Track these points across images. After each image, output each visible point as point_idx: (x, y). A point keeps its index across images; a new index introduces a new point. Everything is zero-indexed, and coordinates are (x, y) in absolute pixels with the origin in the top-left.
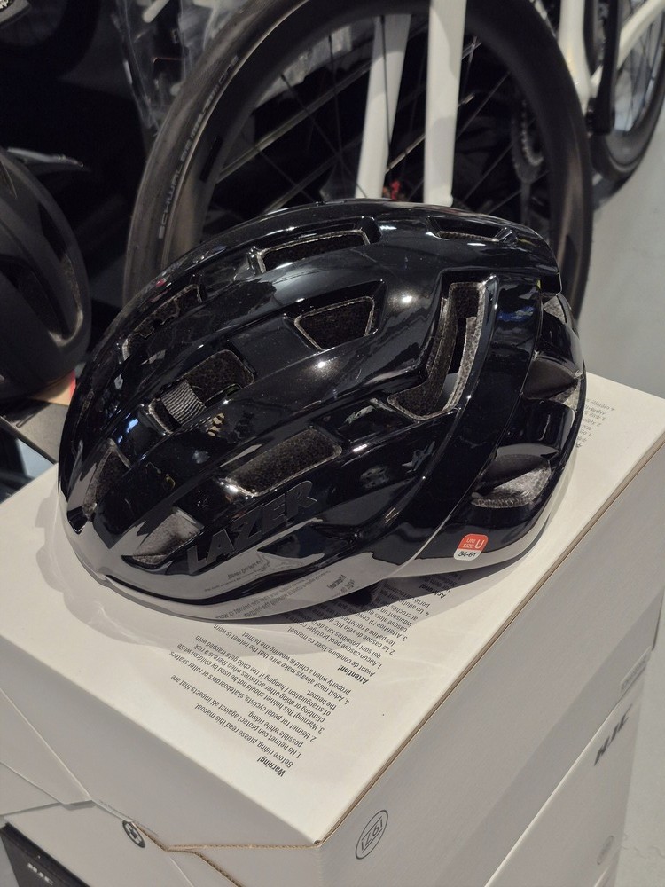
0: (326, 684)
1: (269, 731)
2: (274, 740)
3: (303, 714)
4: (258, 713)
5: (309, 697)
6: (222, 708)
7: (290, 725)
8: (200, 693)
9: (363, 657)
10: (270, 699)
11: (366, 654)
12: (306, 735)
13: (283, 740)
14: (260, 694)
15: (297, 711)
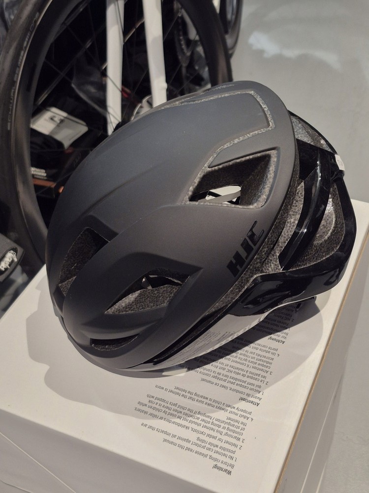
0: (236, 411)
1: (212, 447)
2: (217, 452)
3: (229, 433)
4: (202, 437)
5: (228, 421)
6: (179, 438)
7: (224, 441)
8: (163, 432)
9: (251, 389)
10: (205, 427)
11: (252, 387)
12: (236, 446)
13: (223, 451)
14: (199, 425)
15: (225, 431)
